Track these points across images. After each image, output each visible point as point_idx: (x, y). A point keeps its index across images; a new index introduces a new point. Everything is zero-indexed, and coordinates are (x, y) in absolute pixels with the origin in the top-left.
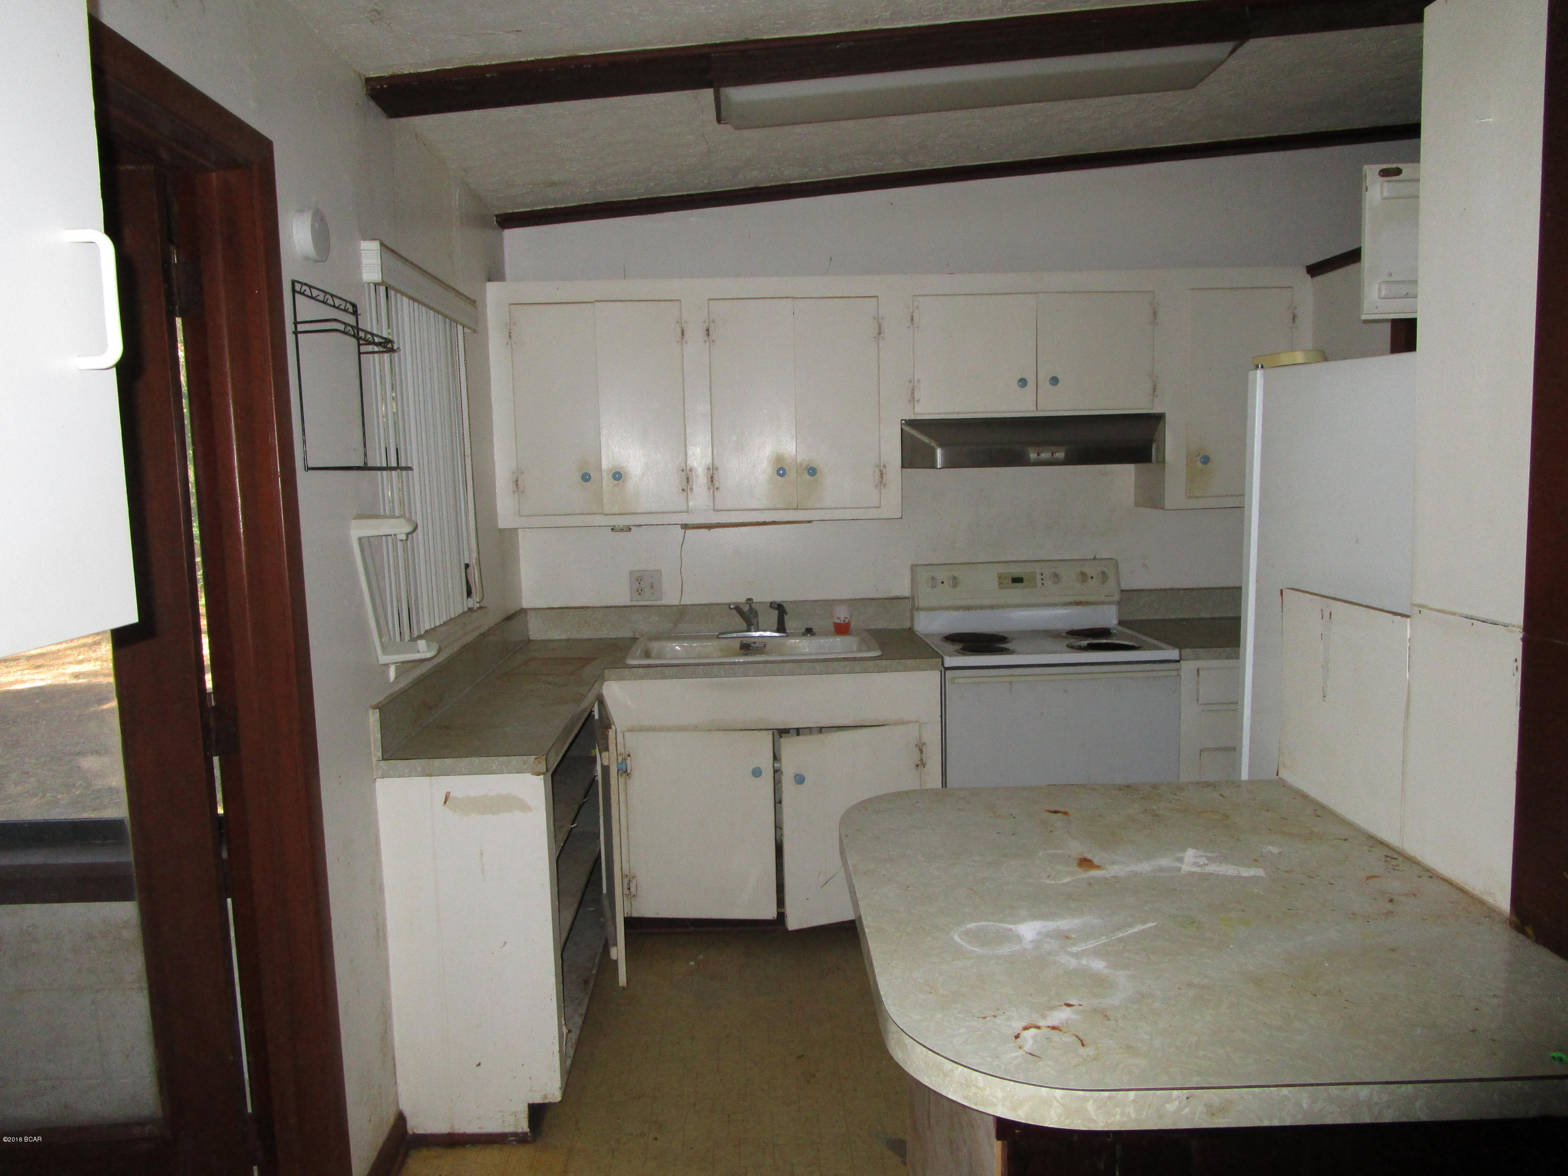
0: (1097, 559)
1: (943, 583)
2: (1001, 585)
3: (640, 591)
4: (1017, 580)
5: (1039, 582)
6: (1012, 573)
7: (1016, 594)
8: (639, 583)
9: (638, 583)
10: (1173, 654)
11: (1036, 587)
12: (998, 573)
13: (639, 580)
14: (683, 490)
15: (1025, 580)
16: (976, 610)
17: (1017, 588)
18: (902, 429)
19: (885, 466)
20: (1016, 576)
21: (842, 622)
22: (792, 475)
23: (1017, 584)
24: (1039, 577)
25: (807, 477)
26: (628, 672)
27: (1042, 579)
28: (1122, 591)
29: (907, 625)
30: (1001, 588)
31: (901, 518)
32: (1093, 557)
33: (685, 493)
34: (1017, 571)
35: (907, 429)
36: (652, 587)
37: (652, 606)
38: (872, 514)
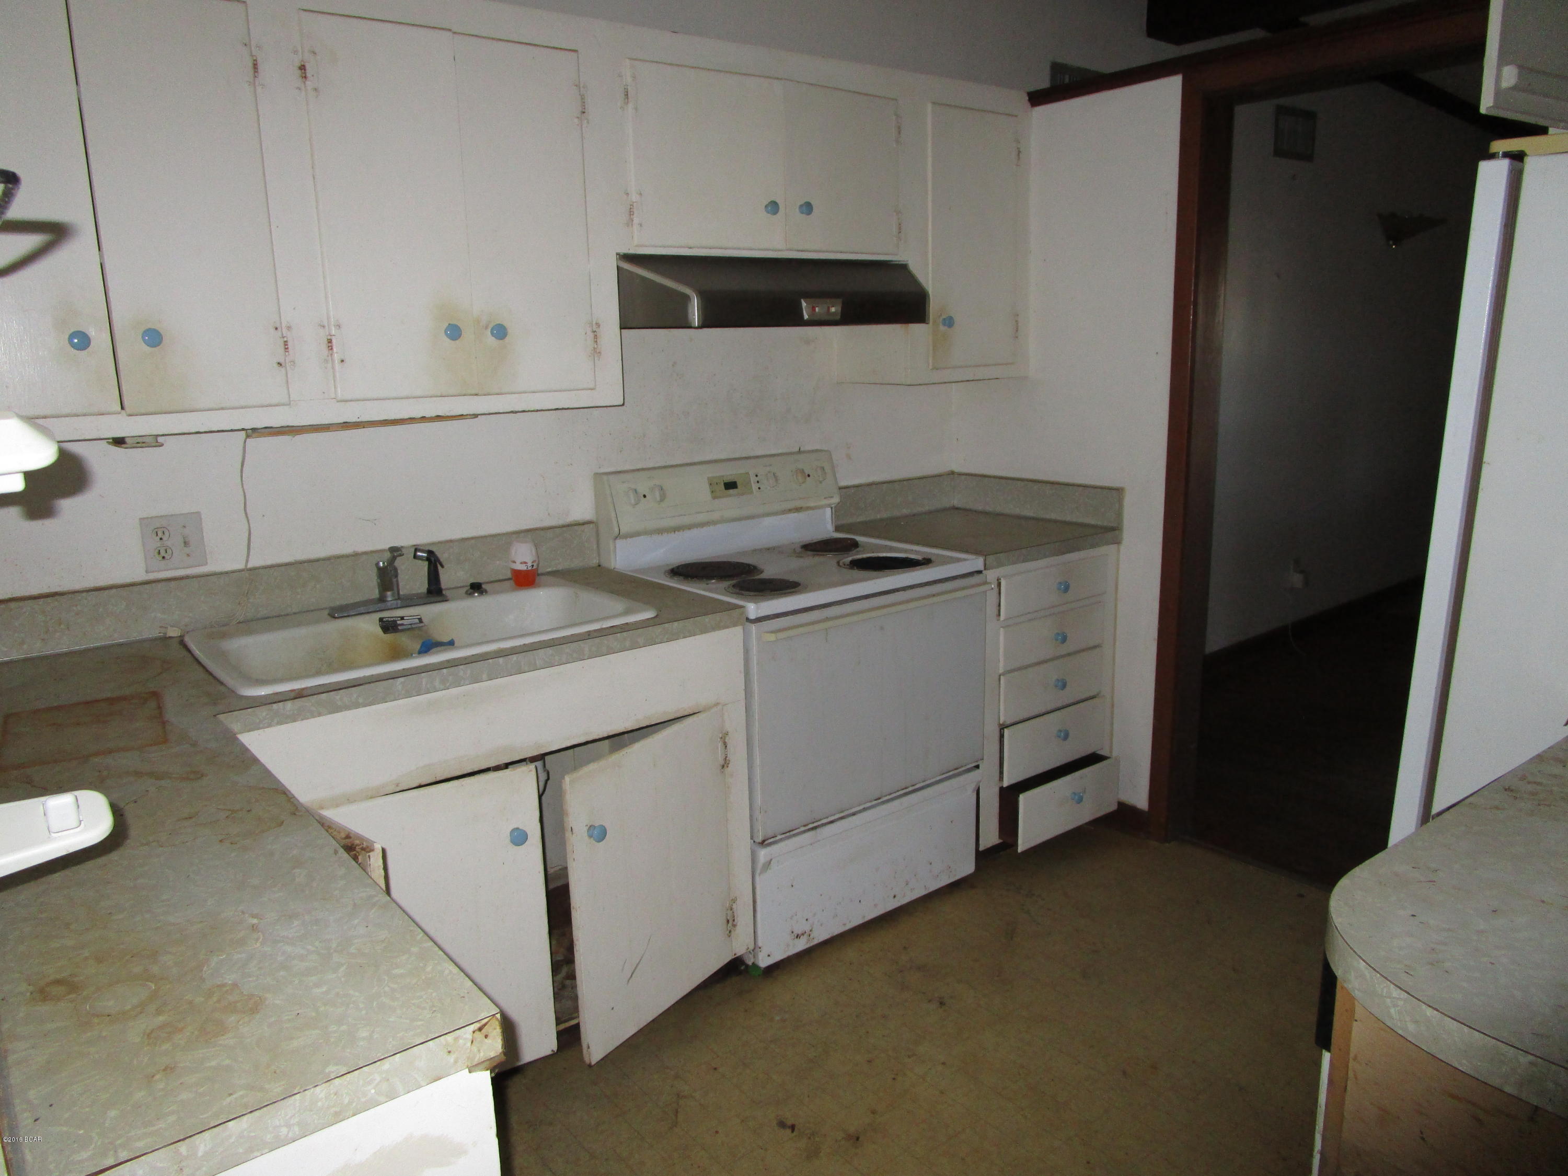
0: (804, 452)
1: (645, 496)
2: (715, 496)
3: (163, 555)
4: (731, 485)
5: (755, 487)
6: (723, 476)
7: (731, 504)
8: (161, 539)
9: (158, 538)
10: (976, 563)
11: (752, 492)
12: (708, 478)
13: (160, 534)
14: (280, 364)
15: (738, 484)
16: (683, 531)
17: (730, 496)
18: (618, 267)
19: (598, 325)
20: (729, 479)
21: (530, 568)
22: (468, 335)
23: (731, 491)
24: (753, 479)
25: (491, 340)
26: (264, 714)
27: (758, 482)
28: (840, 488)
29: (595, 562)
30: (714, 498)
31: (623, 405)
32: (797, 449)
33: (283, 370)
34: (729, 472)
35: (626, 266)
36: (186, 544)
37: (187, 577)
38: (584, 399)
